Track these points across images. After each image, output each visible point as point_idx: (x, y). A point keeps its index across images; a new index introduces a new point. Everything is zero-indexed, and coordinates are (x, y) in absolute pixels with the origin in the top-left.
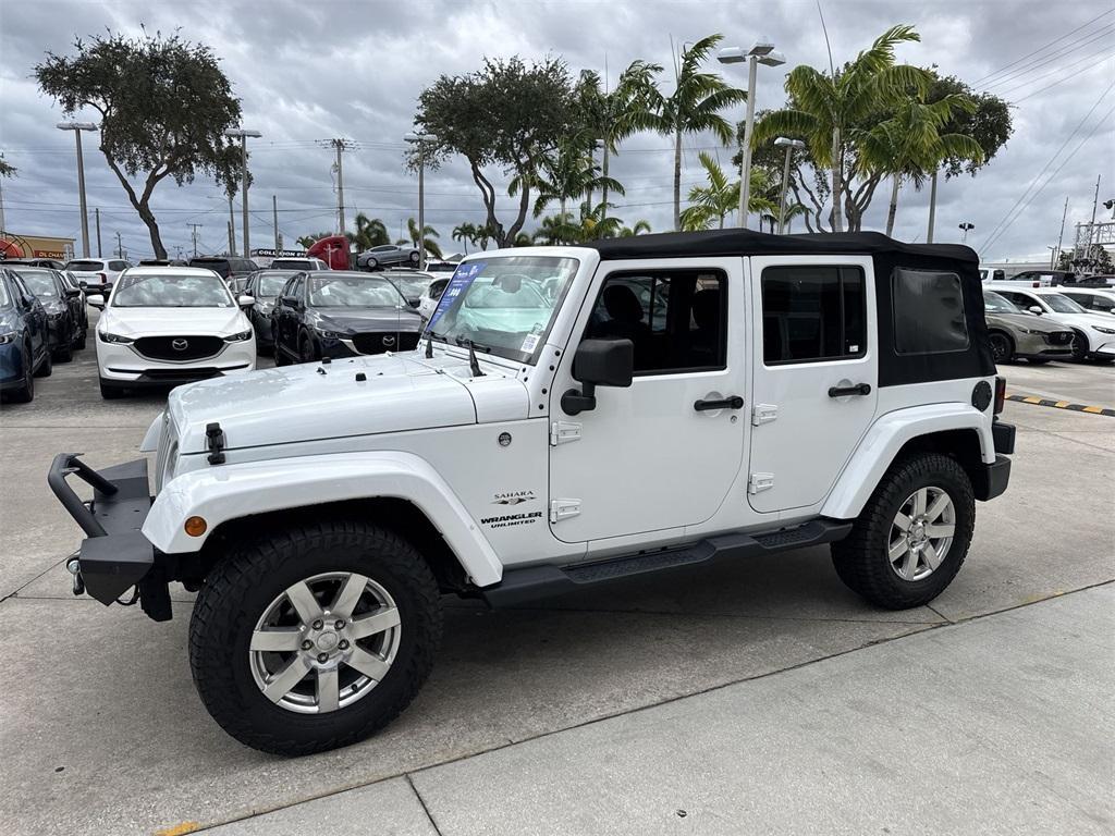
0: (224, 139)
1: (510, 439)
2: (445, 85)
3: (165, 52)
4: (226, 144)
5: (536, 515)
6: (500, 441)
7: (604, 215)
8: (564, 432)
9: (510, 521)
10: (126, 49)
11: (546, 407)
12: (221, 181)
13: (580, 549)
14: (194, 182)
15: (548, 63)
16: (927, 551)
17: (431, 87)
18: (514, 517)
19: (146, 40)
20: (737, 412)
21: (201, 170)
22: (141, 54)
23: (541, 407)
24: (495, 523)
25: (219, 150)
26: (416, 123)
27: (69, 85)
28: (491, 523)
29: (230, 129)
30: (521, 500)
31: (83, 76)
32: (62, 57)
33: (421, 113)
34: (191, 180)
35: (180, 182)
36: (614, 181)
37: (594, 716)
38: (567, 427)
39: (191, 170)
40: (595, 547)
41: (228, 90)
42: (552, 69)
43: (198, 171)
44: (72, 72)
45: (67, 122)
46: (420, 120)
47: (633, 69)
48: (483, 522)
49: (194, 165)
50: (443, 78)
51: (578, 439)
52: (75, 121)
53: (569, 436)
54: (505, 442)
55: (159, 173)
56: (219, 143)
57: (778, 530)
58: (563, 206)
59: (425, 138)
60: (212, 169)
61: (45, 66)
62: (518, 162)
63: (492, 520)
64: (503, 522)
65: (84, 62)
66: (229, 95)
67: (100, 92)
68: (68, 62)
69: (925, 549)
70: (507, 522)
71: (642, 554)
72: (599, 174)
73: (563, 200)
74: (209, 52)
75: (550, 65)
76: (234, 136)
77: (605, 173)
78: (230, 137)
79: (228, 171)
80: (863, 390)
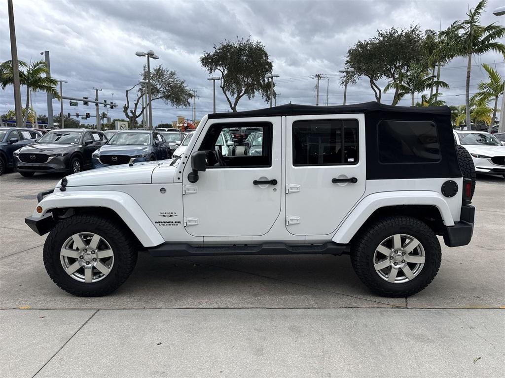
0: (266, 79)
1: (165, 190)
2: (360, 45)
3: (245, 46)
4: (266, 81)
5: (178, 222)
6: (161, 191)
7: (436, 99)
8: (189, 190)
9: (167, 224)
10: (231, 47)
11: (181, 179)
12: (264, 96)
13: (200, 239)
14: (254, 98)
15: (411, 28)
16: (405, 268)
17: (354, 47)
18: (168, 222)
19: (238, 42)
20: (275, 187)
21: (257, 92)
22: (236, 48)
23: (179, 179)
24: (160, 224)
25: (264, 84)
26: (346, 64)
27: (211, 63)
28: (159, 224)
29: (268, 75)
30: (171, 216)
31: (216, 59)
32: (209, 53)
33: (348, 59)
34: (253, 97)
35: (249, 98)
36: (443, 83)
37: (184, 307)
38: (190, 188)
39: (254, 93)
40: (207, 239)
41: (268, 58)
42: (413, 31)
43: (256, 93)
44: (212, 58)
45: (211, 77)
46: (348, 62)
47: (455, 25)
48: (156, 223)
49: (255, 91)
50: (359, 42)
51: (195, 193)
52: (213, 77)
53: (191, 191)
54: (163, 192)
55: (241, 95)
56: (264, 81)
57: (310, 245)
58: (413, 96)
59: (348, 70)
60: (261, 91)
61: (203, 57)
62: (394, 77)
63: (160, 222)
64: (164, 224)
65: (216, 54)
66: (268, 60)
67: (222, 65)
68: (211, 54)
69: (403, 267)
70: (166, 224)
71: (235, 246)
72: (435, 79)
73: (413, 93)
74: (261, 44)
75: (412, 29)
76: (270, 77)
77: (438, 79)
78: (268, 78)
79: (267, 92)
80: (353, 180)
